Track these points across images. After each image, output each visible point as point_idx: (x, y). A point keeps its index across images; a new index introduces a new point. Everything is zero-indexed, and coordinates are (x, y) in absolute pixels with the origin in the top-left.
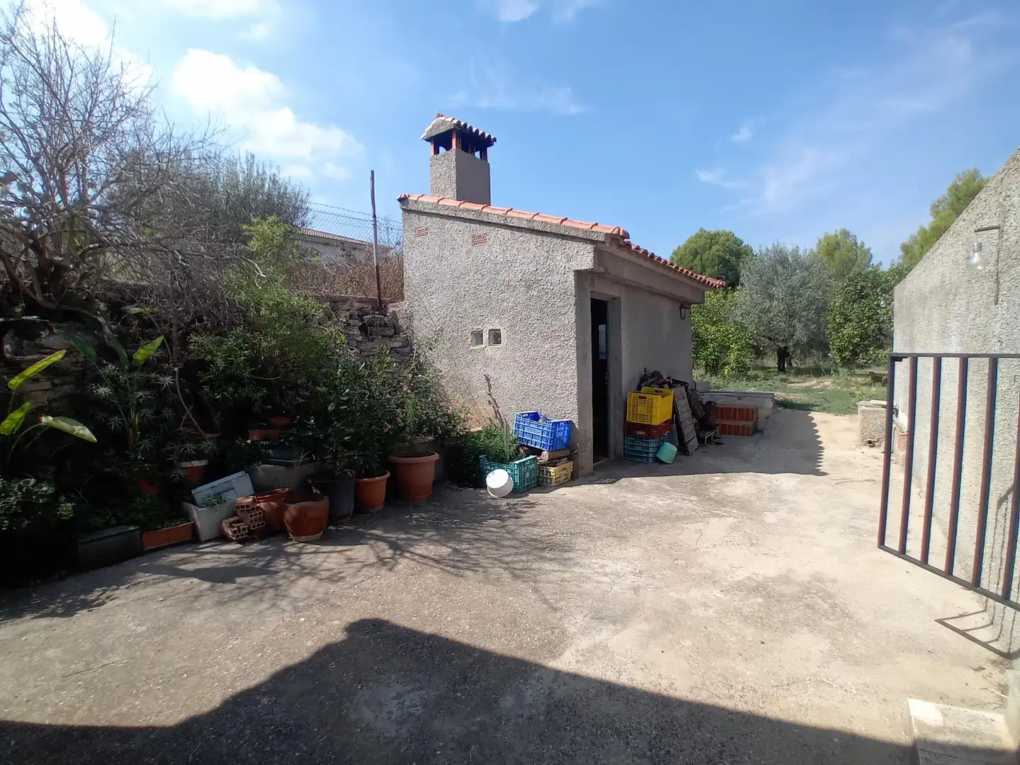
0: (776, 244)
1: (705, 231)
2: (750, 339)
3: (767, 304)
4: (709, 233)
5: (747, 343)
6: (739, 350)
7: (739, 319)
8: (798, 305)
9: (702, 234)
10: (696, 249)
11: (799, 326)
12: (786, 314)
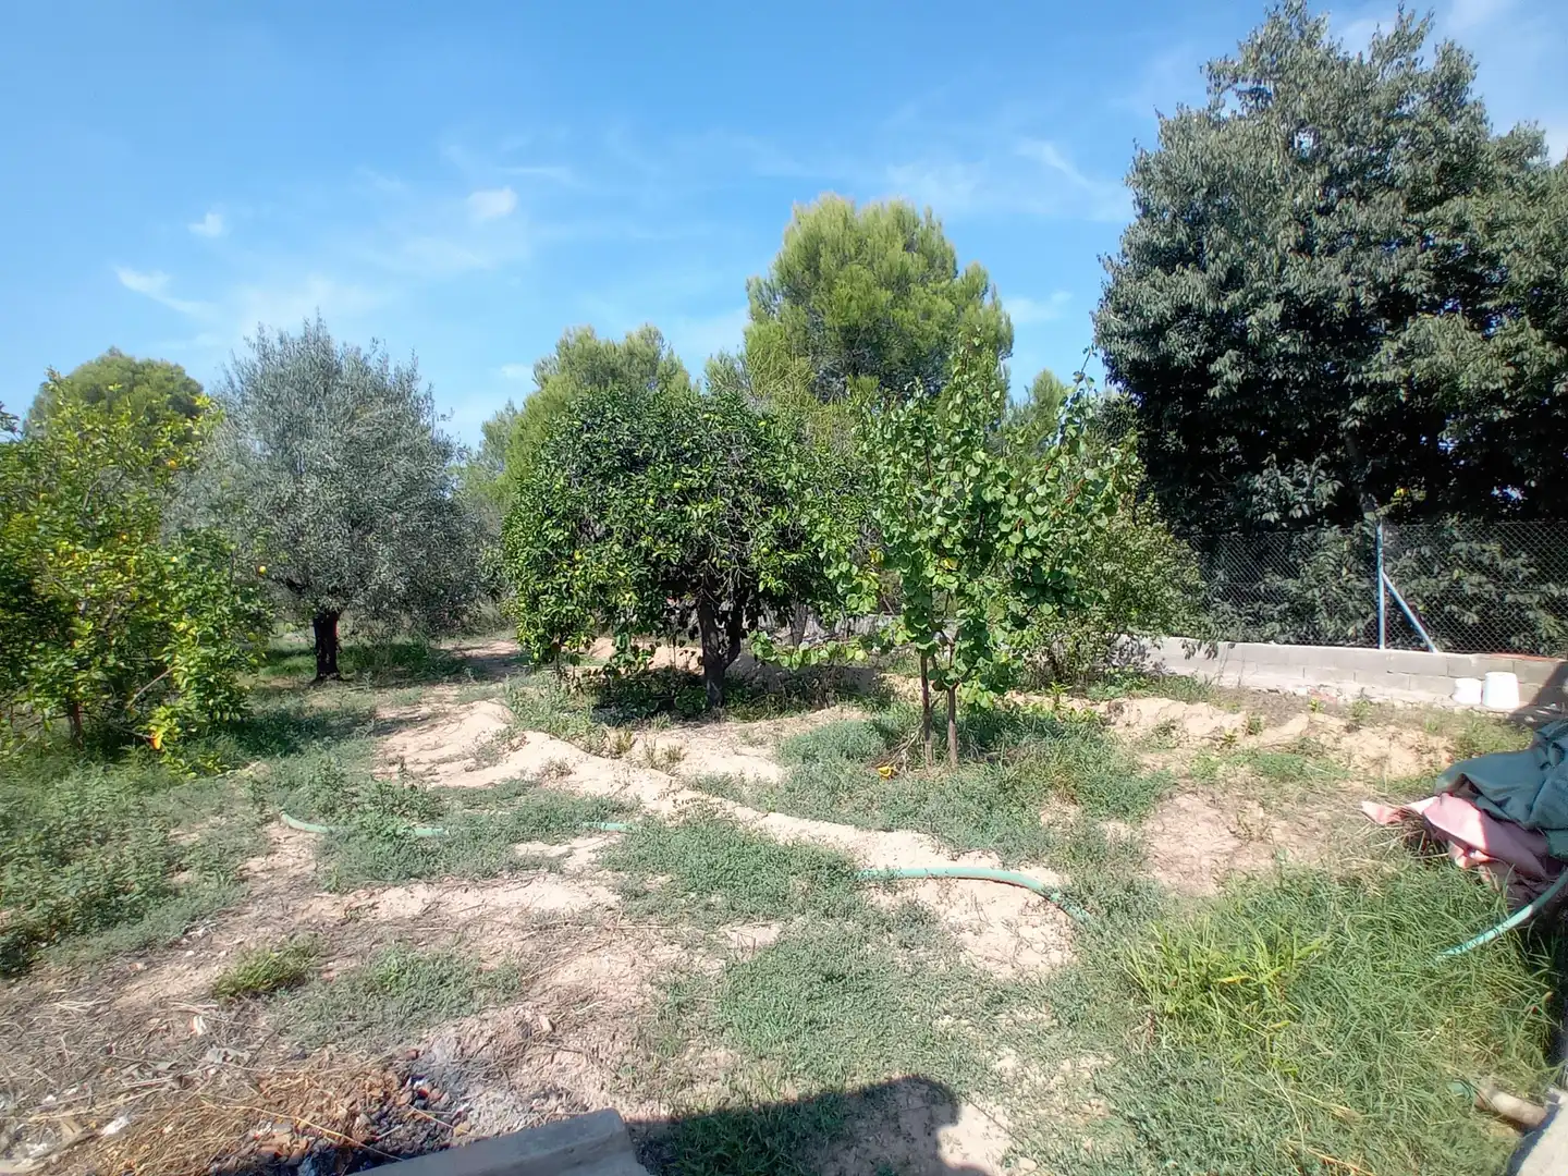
0: (313, 323)
1: (121, 356)
2: (247, 598)
3: (286, 488)
4: (130, 361)
5: (236, 612)
6: (205, 640)
7: (200, 525)
8: (378, 495)
9: (113, 359)
10: (96, 387)
11: (384, 551)
12: (347, 516)
